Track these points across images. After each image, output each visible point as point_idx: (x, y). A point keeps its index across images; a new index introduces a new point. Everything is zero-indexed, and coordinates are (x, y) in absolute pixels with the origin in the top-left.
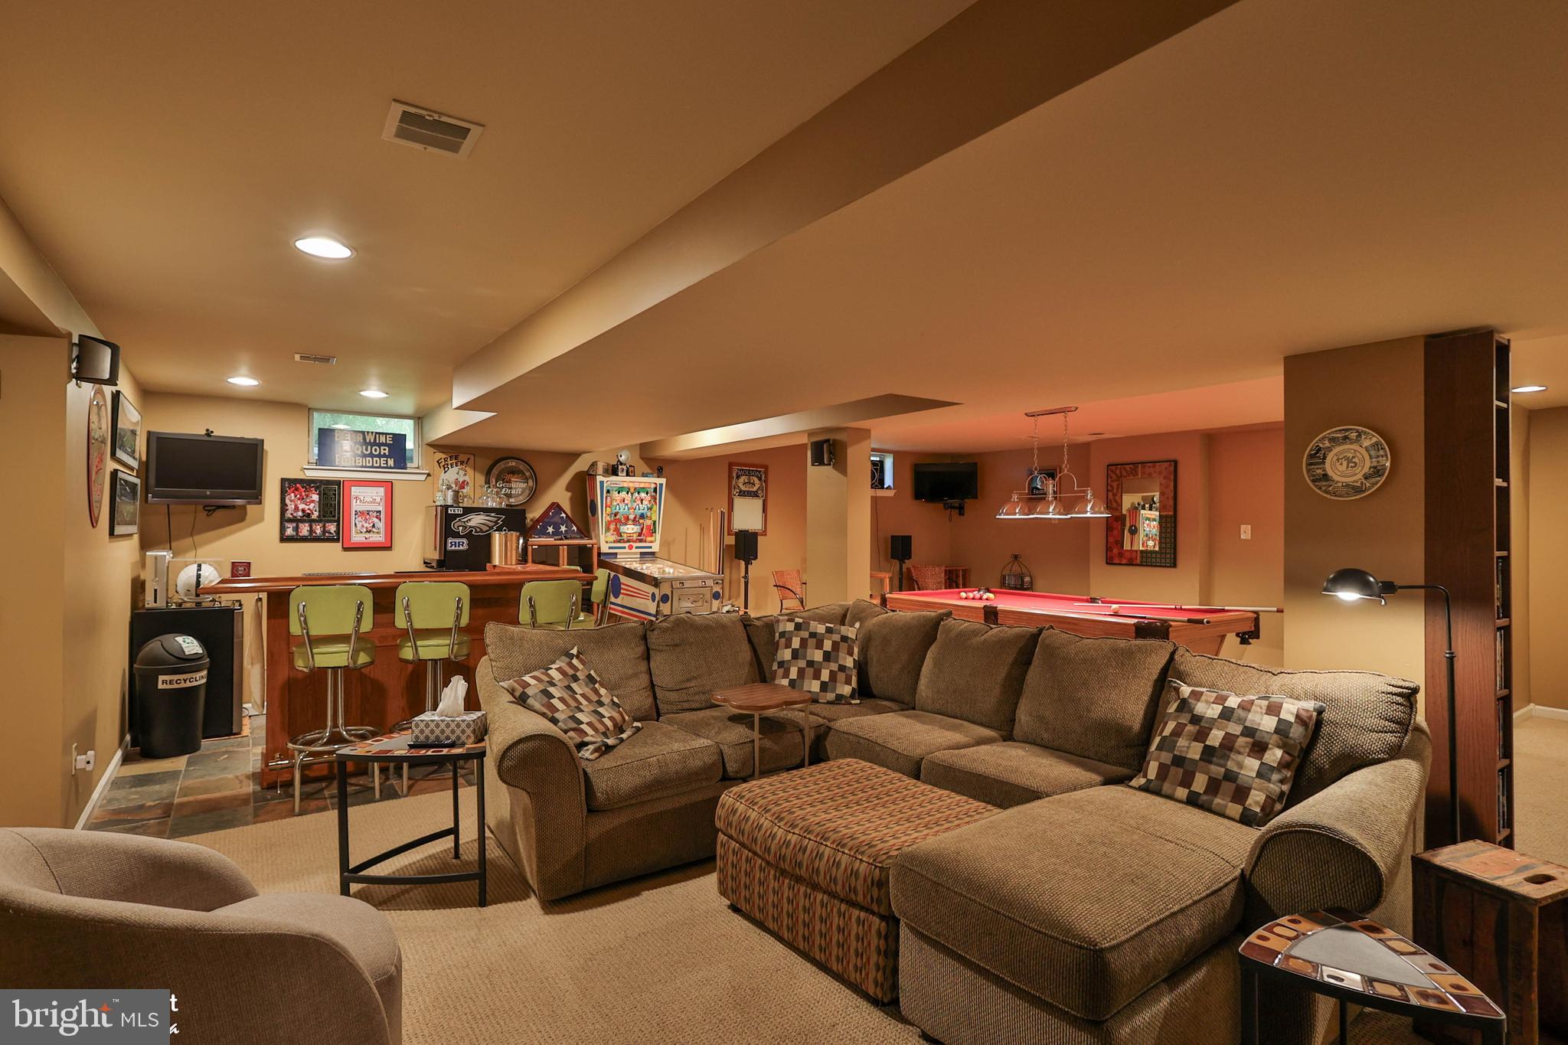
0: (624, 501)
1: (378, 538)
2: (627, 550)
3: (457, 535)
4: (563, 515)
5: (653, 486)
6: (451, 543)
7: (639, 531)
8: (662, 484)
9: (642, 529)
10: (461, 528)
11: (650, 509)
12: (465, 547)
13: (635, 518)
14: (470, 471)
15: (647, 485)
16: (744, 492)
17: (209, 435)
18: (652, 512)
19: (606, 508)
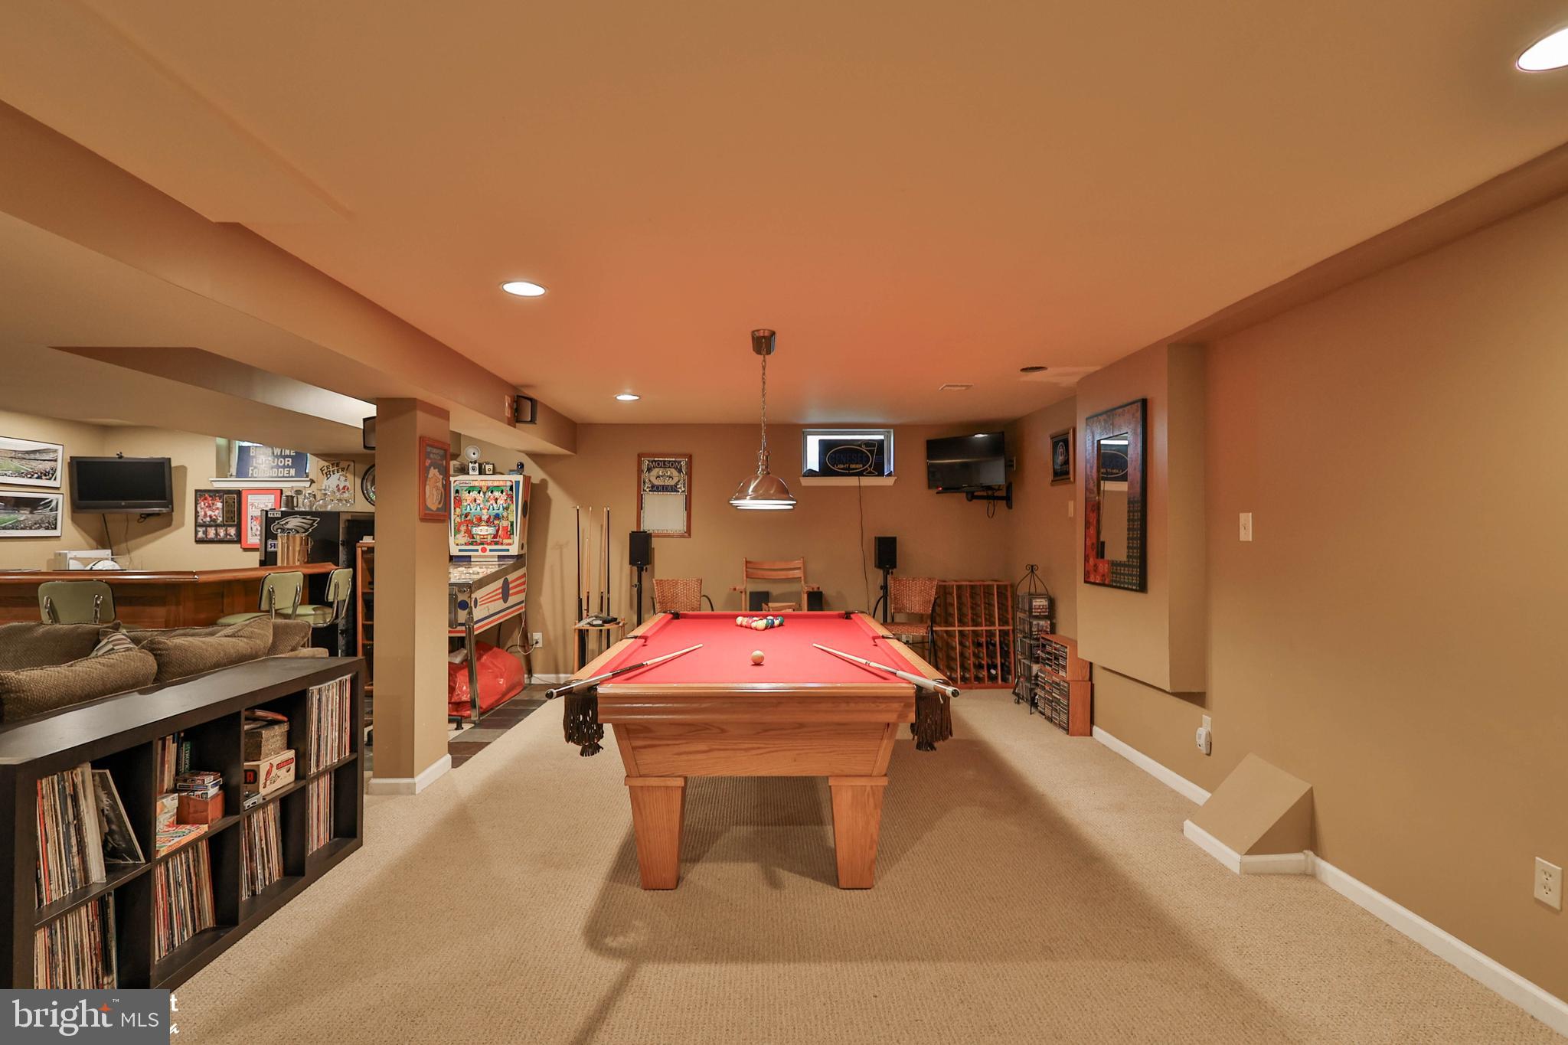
0: (475, 501)
2: (480, 553)
3: (275, 537)
5: (509, 484)
6: (271, 544)
7: (494, 532)
9: (498, 531)
10: (279, 530)
11: (506, 509)
13: (489, 518)
14: (350, 477)
16: (658, 487)
17: (121, 457)
18: (509, 512)
19: (455, 508)
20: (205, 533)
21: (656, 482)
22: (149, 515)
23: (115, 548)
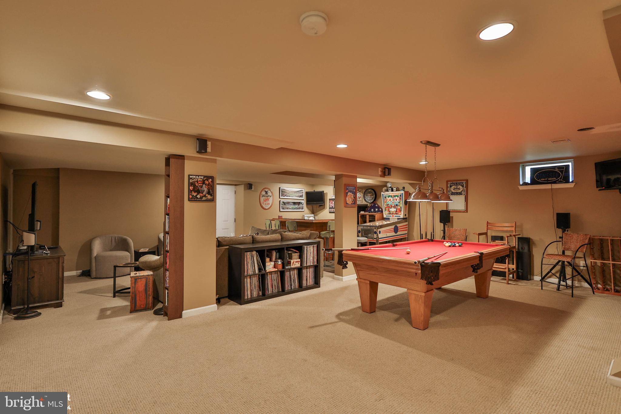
0: (390, 200)
2: (392, 217)
5: (400, 194)
8: (403, 193)
9: (397, 210)
11: (399, 202)
13: (394, 206)
16: (454, 193)
17: (314, 191)
19: (384, 202)
21: (453, 191)
22: (321, 206)
23: (315, 214)
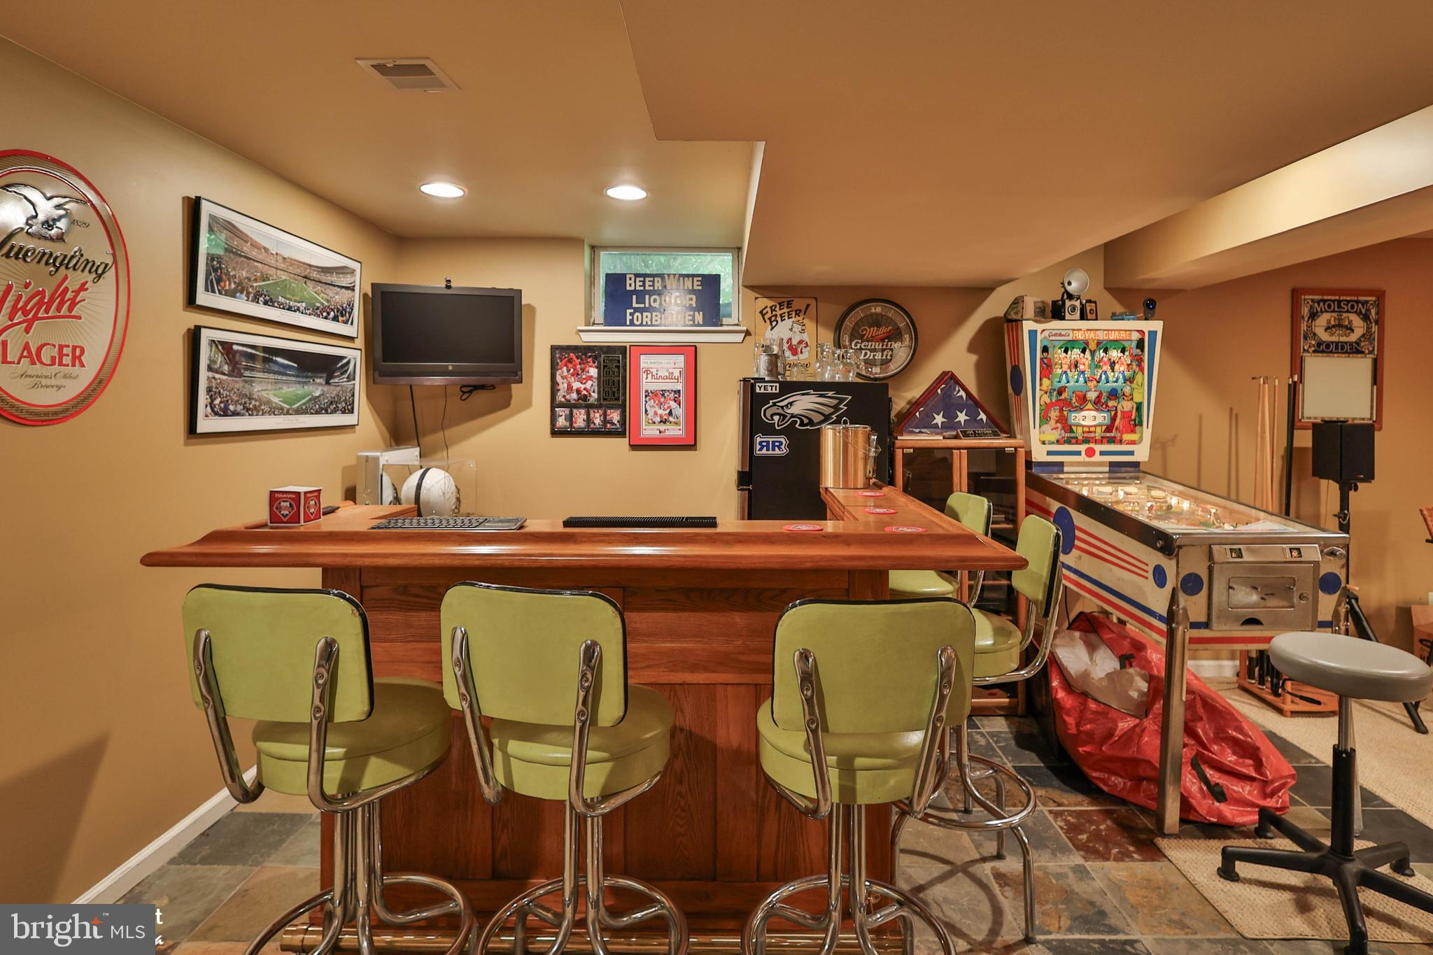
0: (1076, 366)
1: (675, 431)
2: (1083, 458)
3: (769, 430)
4: (962, 393)
5: (1136, 336)
6: (760, 443)
7: (1107, 421)
8: (1156, 332)
9: (1113, 419)
10: (776, 418)
11: (1130, 380)
12: (782, 451)
13: (1099, 397)
14: (810, 325)
15: (1123, 335)
16: (1328, 346)
18: (1133, 386)
19: (1041, 379)
20: (570, 418)
21: (1325, 337)
22: (477, 388)
23: (423, 445)
